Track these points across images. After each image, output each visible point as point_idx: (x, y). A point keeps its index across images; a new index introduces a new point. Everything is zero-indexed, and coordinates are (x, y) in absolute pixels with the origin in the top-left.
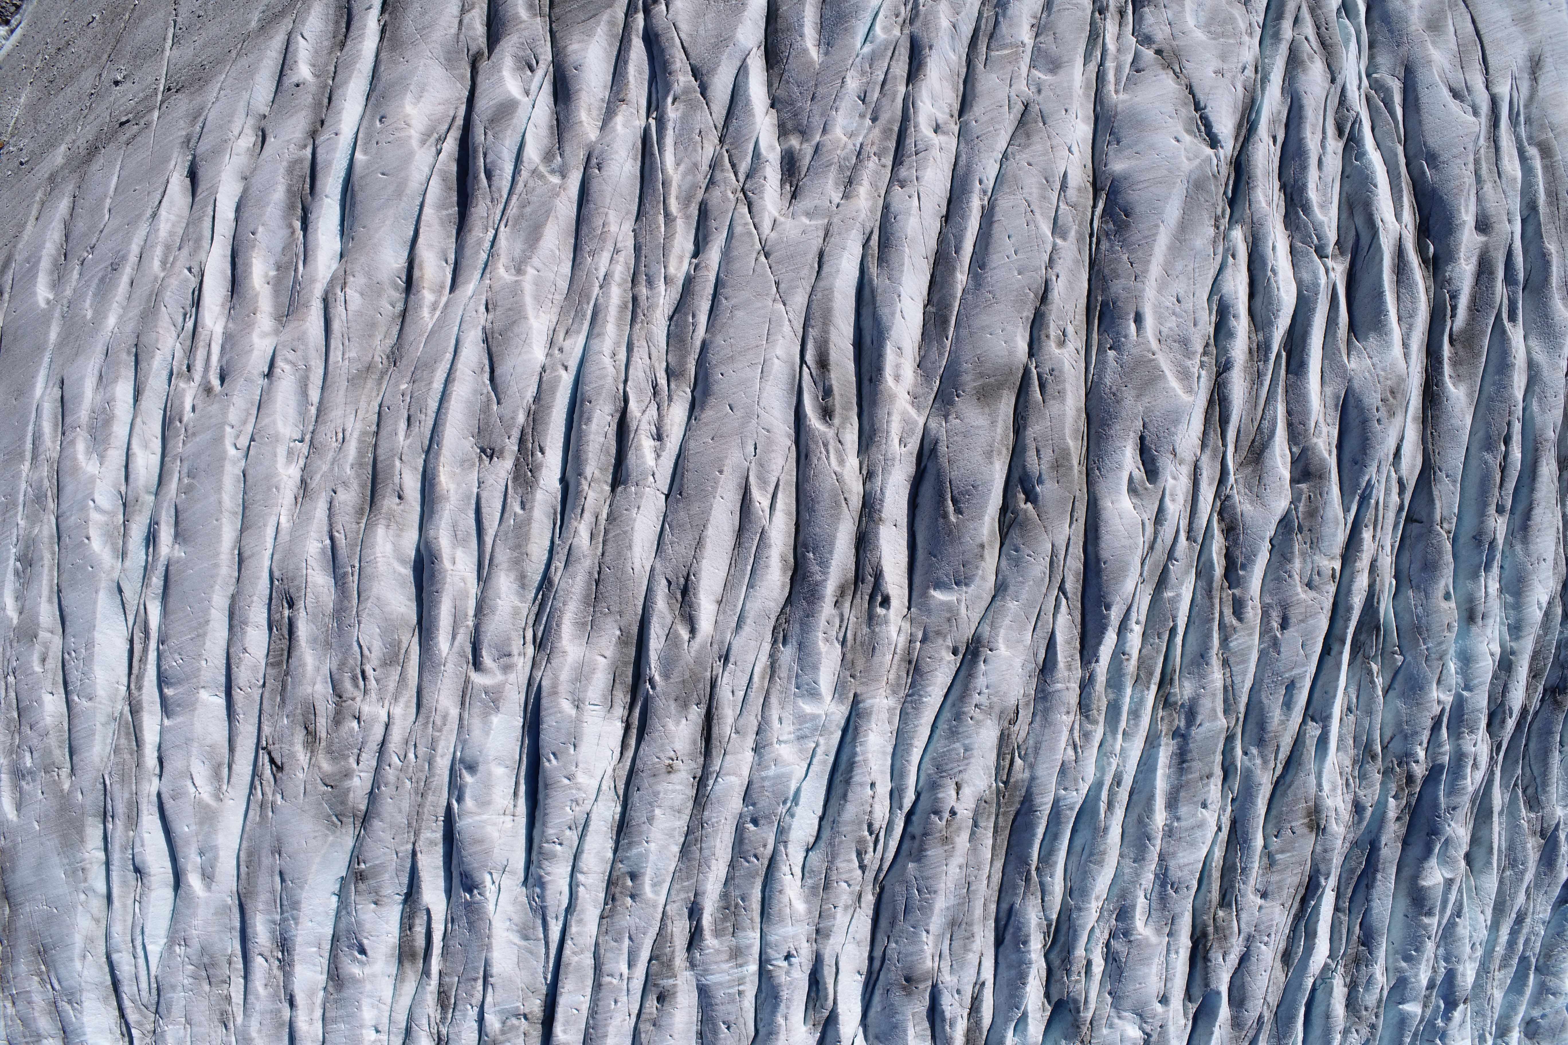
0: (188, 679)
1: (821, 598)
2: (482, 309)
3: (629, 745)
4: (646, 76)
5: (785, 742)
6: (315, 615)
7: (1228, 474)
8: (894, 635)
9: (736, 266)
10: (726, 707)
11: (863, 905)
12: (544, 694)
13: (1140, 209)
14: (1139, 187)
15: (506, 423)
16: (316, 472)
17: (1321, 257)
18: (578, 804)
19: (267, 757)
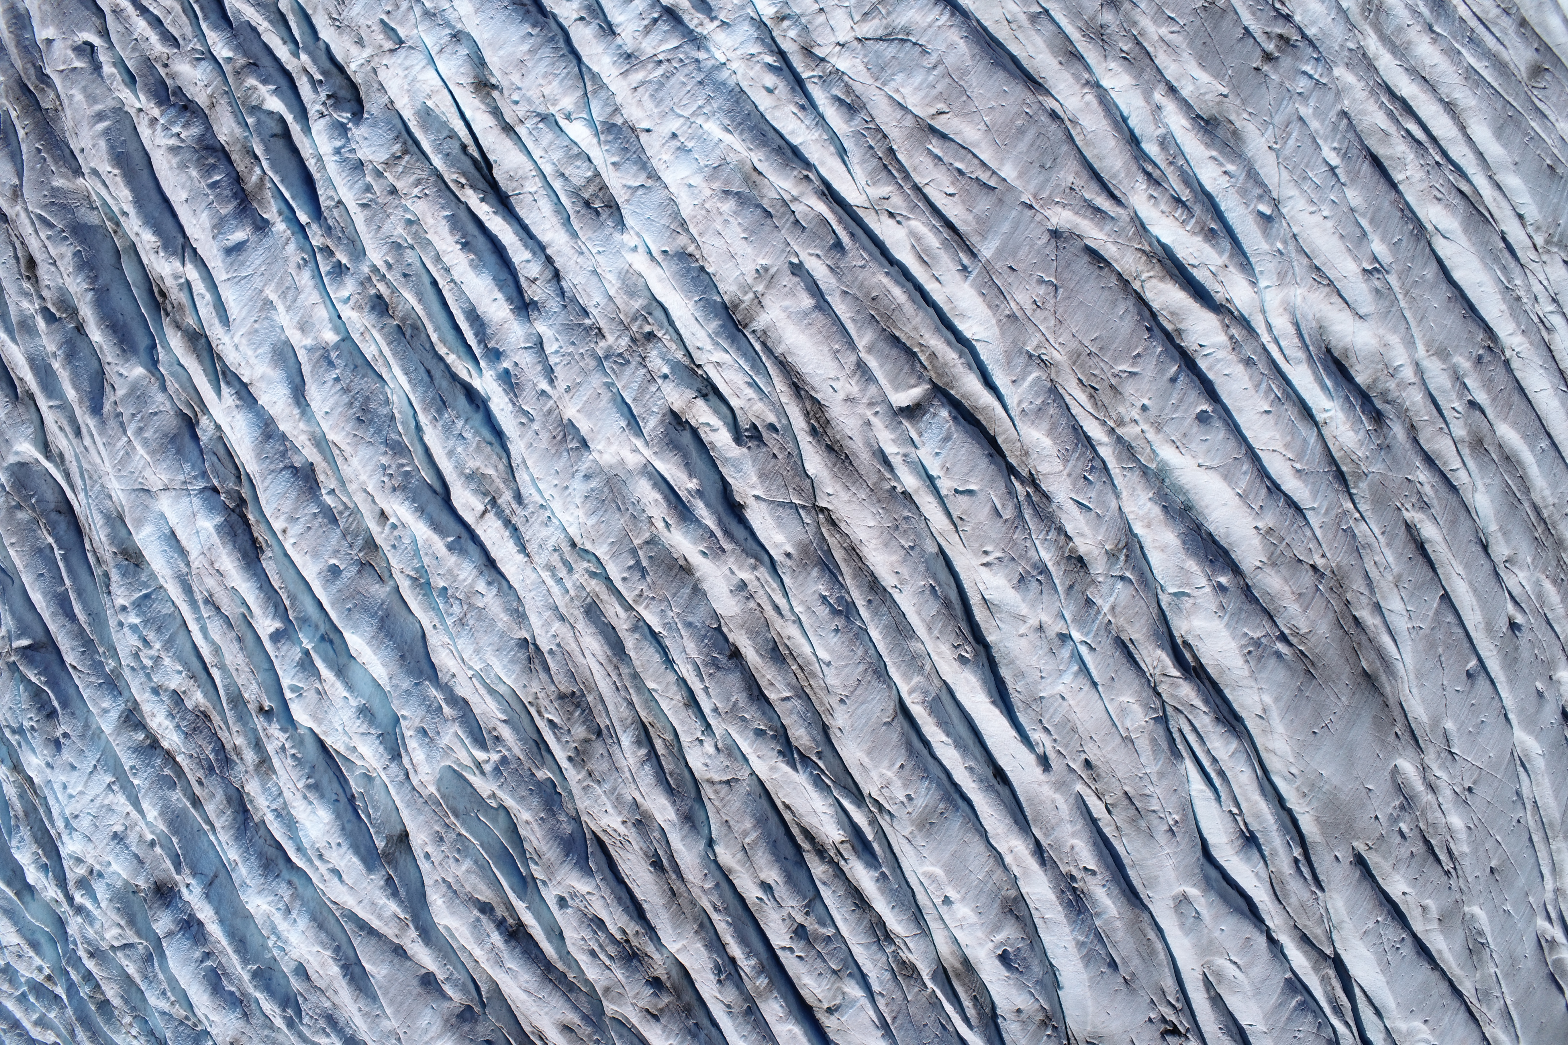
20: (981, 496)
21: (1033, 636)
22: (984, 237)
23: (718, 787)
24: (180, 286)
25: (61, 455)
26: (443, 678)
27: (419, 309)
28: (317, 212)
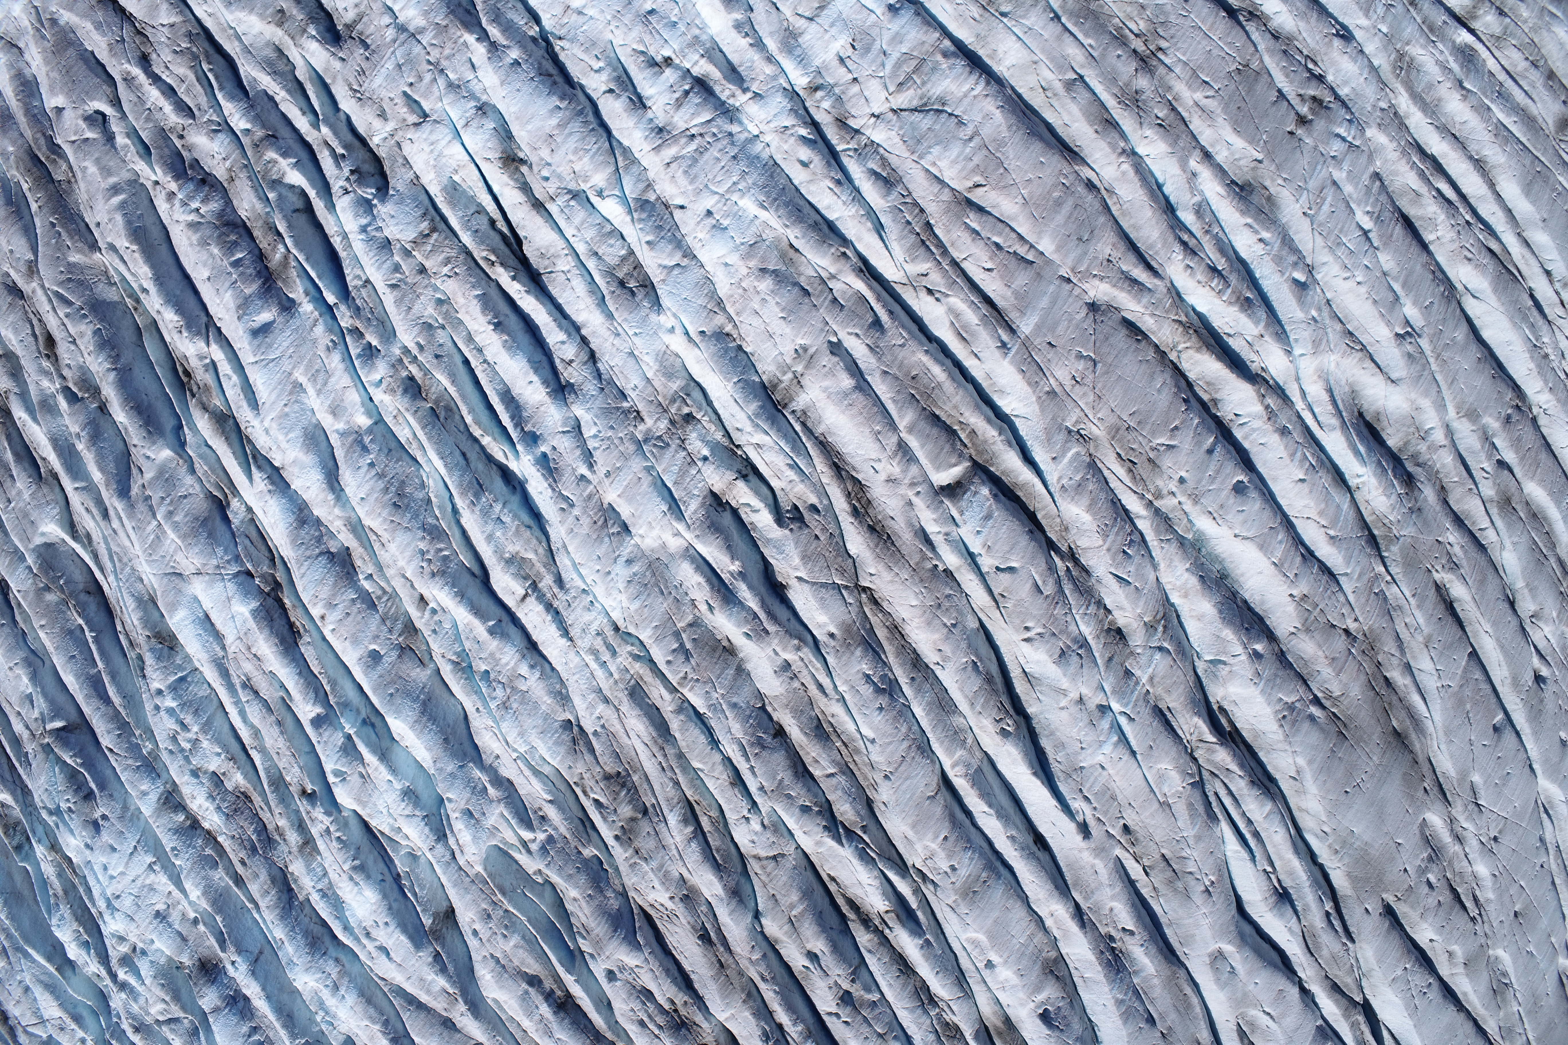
20: (1022, 573)
21: (1074, 709)
22: (1022, 313)
23: (765, 862)
24: (206, 366)
25: (88, 536)
26: (488, 759)
27: (452, 390)
28: (345, 293)
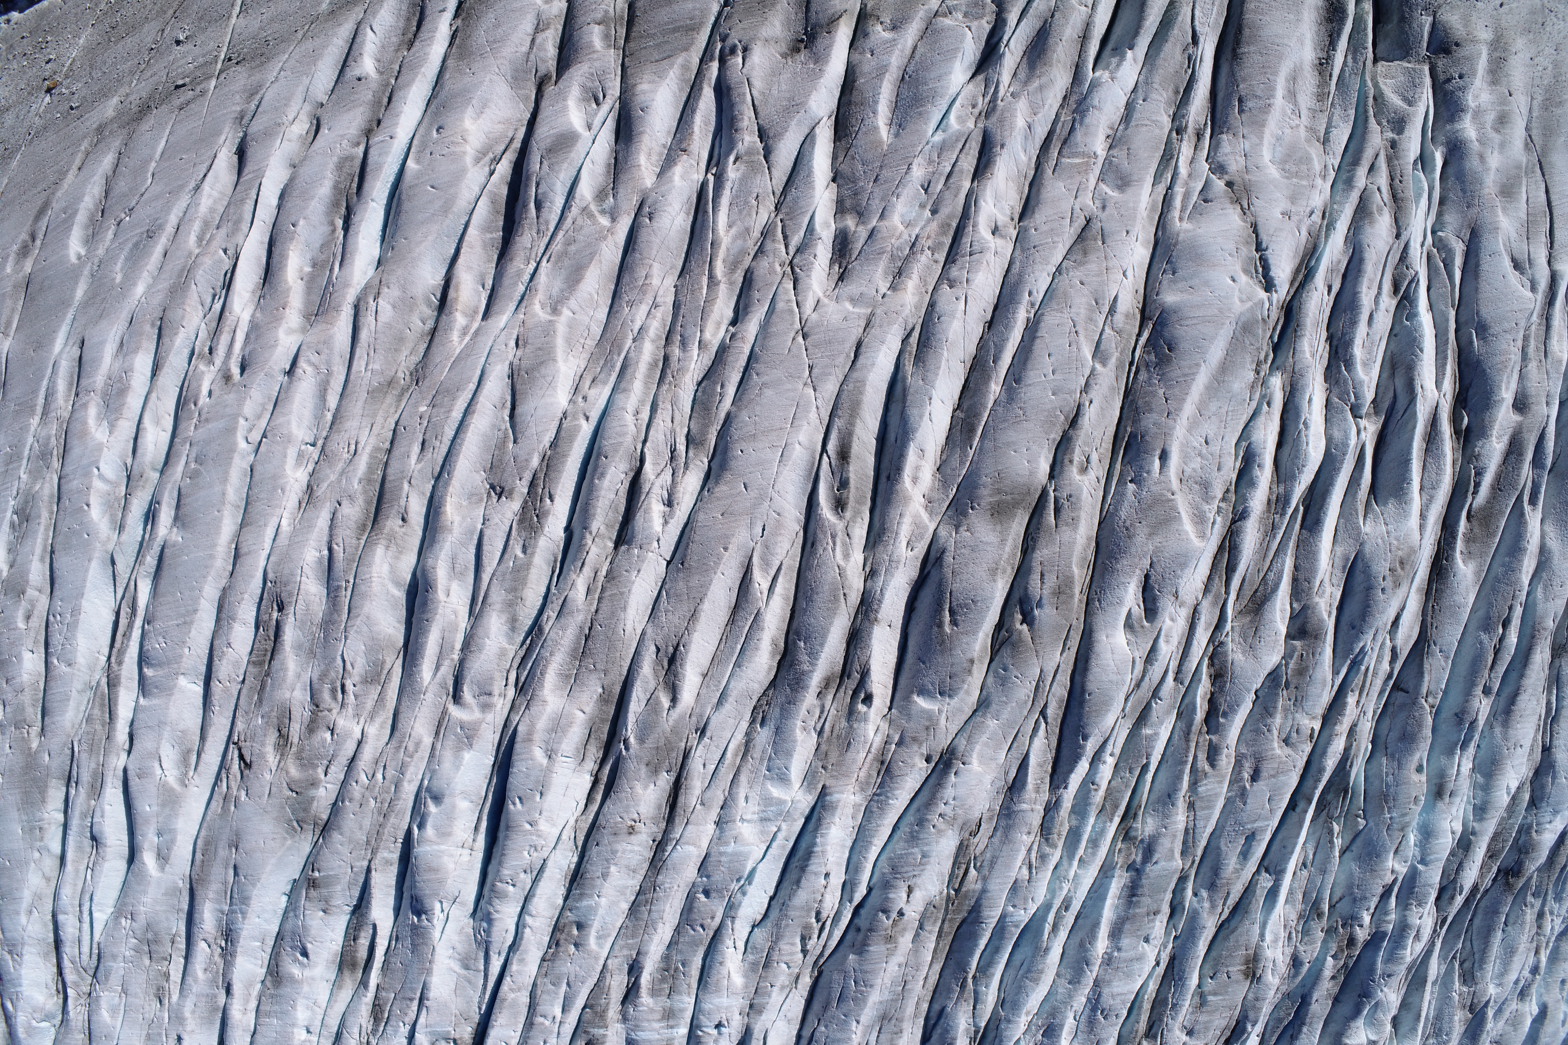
0: (169, 663)
1: (805, 688)
2: (512, 343)
3: (595, 799)
4: (712, 128)
5: (748, 821)
6: (303, 623)
7: (1226, 621)
8: (871, 733)
9: (772, 342)
10: (696, 778)
11: (799, 986)
12: (519, 739)
13: (1183, 346)
14: (1187, 323)
15: (520, 464)
16: (323, 481)
17: (1355, 416)
18: (536, 850)
19: (236, 753)
